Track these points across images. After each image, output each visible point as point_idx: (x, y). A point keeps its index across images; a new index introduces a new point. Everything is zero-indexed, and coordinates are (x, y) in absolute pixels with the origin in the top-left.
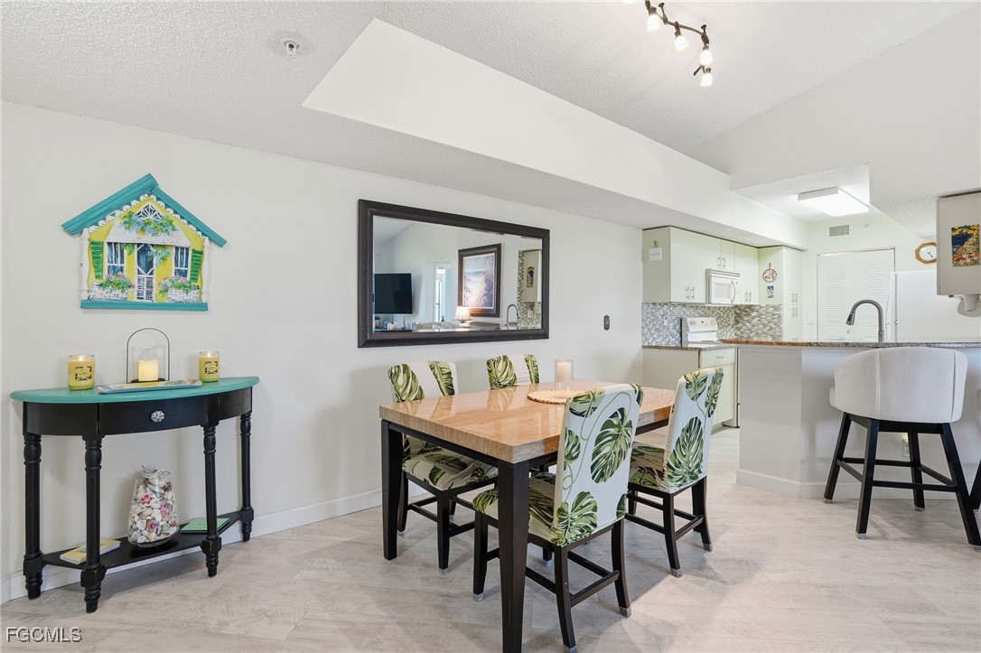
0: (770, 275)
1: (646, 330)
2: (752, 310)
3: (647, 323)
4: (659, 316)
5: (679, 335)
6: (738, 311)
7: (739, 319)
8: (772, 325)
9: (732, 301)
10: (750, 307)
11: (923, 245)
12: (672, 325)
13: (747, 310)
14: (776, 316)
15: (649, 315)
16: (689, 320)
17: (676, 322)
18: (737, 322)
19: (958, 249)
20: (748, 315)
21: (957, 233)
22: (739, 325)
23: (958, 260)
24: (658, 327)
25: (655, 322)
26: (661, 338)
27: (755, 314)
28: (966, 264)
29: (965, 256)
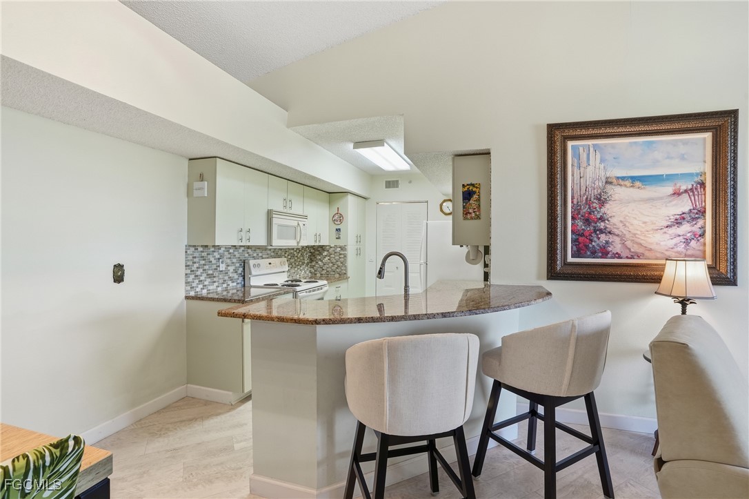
0: (338, 218)
1: (193, 276)
2: (324, 250)
3: (194, 268)
4: (212, 259)
5: (241, 278)
6: (312, 251)
7: (313, 258)
8: (339, 263)
9: (298, 243)
10: (322, 247)
11: (445, 201)
12: (231, 269)
13: (319, 249)
14: (342, 256)
15: (195, 260)
16: (252, 262)
17: (238, 265)
18: (312, 261)
19: (466, 204)
20: (320, 254)
21: (466, 189)
22: (314, 263)
23: (466, 214)
24: (210, 272)
25: (206, 267)
26: (216, 284)
27: (325, 253)
28: (472, 218)
29: (471, 211)
